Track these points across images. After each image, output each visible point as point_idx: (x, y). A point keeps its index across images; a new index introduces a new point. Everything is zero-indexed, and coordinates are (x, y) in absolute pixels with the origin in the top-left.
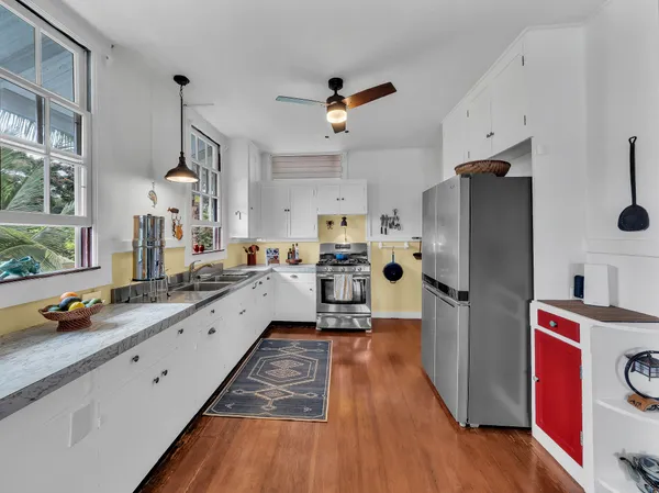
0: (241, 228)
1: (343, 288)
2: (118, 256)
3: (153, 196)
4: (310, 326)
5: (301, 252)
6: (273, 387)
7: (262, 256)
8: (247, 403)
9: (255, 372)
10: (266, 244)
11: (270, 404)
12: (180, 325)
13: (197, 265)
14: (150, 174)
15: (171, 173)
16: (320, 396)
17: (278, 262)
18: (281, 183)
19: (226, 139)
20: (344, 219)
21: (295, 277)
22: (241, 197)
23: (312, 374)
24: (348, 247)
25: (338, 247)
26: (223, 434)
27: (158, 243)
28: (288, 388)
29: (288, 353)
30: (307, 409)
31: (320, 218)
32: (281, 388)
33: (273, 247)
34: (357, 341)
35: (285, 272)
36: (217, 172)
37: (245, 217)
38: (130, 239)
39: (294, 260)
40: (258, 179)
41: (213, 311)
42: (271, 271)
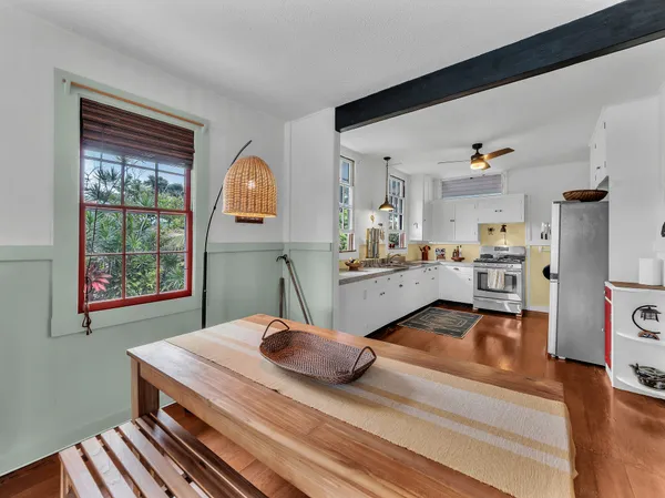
0: (417, 234)
1: (495, 279)
2: (362, 246)
3: (372, 218)
4: (468, 307)
5: (463, 252)
7: (432, 254)
10: (436, 245)
13: (392, 254)
14: (371, 208)
15: (382, 207)
17: (444, 258)
18: (449, 200)
19: (408, 176)
20: (504, 226)
21: (457, 269)
22: (418, 214)
24: (507, 249)
25: (497, 249)
31: (480, 226)
33: (441, 248)
34: (508, 321)
35: (449, 266)
37: (420, 227)
38: (365, 240)
39: (458, 257)
40: (431, 199)
41: (402, 276)
42: (439, 264)
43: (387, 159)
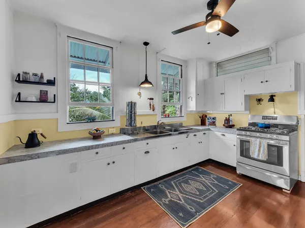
0: (192, 105)
1: (257, 148)
2: (122, 117)
3: (140, 94)
4: (232, 169)
6: (178, 192)
8: (160, 194)
9: (177, 181)
11: (168, 199)
12: (124, 145)
16: (196, 212)
17: (215, 125)
19: (186, 61)
20: (272, 96)
21: (224, 135)
23: (205, 197)
24: (276, 119)
25: (265, 118)
26: (139, 200)
27: (133, 112)
28: (184, 198)
29: (204, 179)
30: (181, 214)
32: (180, 195)
33: (214, 116)
35: (217, 131)
36: (181, 79)
37: (194, 99)
39: (229, 125)
41: (148, 144)
42: (209, 129)
43: (146, 44)
